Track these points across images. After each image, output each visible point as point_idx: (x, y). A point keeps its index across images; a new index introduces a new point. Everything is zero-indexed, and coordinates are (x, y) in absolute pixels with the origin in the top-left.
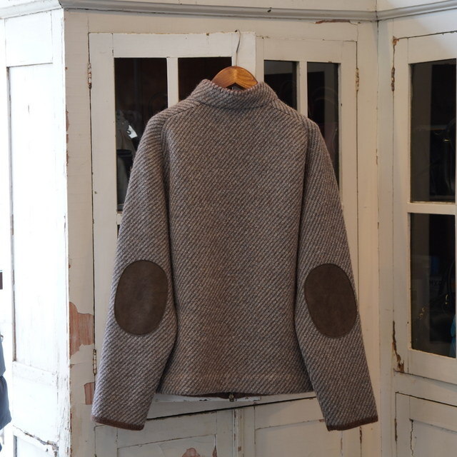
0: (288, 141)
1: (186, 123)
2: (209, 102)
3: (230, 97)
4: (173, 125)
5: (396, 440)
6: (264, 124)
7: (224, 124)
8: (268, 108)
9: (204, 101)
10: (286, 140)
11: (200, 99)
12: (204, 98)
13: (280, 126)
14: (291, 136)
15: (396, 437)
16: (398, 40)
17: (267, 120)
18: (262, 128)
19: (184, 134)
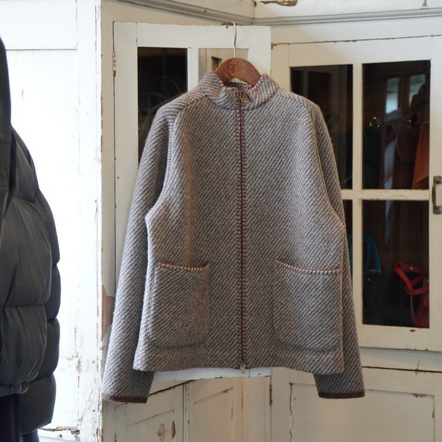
5: (271, 404)
15: (271, 401)
16: (276, 45)
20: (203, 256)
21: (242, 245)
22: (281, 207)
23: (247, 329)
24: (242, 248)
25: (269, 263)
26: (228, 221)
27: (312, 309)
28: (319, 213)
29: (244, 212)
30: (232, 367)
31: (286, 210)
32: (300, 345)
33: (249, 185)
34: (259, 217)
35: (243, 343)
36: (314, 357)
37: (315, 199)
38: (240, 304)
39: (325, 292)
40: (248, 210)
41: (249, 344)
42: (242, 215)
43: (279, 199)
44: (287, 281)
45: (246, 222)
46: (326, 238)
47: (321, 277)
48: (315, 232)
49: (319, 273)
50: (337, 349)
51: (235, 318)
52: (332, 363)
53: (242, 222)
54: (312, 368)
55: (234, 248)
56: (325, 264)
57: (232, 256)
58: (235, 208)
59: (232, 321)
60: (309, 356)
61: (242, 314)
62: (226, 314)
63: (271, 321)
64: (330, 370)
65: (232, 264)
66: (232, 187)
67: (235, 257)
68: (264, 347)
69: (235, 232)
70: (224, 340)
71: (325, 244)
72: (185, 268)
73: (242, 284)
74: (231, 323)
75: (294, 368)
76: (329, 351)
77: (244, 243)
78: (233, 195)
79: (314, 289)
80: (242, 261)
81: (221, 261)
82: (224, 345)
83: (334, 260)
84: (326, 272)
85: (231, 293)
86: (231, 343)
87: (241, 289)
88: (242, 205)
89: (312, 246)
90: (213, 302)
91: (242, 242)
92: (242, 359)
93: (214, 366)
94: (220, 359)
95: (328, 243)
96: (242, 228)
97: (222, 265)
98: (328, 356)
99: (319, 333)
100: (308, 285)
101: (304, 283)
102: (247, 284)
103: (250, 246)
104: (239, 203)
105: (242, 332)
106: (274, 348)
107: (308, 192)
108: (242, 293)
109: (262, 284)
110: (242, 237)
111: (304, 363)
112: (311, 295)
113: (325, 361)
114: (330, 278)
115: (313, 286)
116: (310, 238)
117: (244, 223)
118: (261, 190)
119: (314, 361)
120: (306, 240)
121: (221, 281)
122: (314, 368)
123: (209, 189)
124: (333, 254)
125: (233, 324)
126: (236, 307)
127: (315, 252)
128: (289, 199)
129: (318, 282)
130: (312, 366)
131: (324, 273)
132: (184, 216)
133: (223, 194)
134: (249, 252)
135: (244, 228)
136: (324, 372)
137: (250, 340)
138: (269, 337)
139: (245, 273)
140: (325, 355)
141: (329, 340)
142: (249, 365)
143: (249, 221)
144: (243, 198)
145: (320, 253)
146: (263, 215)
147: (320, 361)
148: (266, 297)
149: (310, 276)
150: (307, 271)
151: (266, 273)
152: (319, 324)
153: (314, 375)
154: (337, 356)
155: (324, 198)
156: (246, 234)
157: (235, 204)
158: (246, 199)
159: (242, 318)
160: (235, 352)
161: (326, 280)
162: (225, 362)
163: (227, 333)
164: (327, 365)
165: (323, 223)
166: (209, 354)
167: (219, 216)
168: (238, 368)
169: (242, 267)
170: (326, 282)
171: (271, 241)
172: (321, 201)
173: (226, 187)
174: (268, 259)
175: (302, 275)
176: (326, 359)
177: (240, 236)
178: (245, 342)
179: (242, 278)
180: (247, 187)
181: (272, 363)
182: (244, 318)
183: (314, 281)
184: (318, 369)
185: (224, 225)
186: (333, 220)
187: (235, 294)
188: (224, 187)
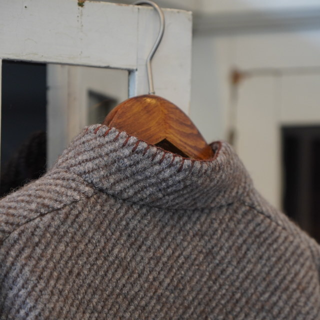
0: (290, 298)
1: (62, 247)
2: (118, 188)
3: (181, 176)
4: (27, 252)
6: (233, 252)
7: (147, 251)
8: (243, 209)
9: (106, 185)
10: (284, 297)
11: (95, 177)
12: (106, 177)
13: (269, 259)
14: (294, 286)
17: (240, 241)
18: (230, 263)
19: (58, 279)
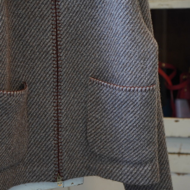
20: (20, 76)
21: (58, 64)
22: (93, 26)
23: (63, 143)
24: (58, 67)
25: (83, 80)
26: (43, 41)
27: (130, 124)
28: (135, 31)
29: (58, 32)
30: (49, 181)
31: (99, 28)
32: (116, 158)
33: (62, 4)
34: (73, 36)
35: (60, 157)
36: (132, 169)
37: (131, 17)
38: (56, 120)
39: (142, 108)
40: (62, 30)
41: (65, 157)
42: (57, 35)
43: (92, 17)
44: (103, 98)
45: (61, 41)
46: (142, 56)
47: (139, 94)
48: (132, 50)
49: (138, 90)
50: (154, 161)
51: (52, 134)
52: (150, 174)
53: (57, 41)
54: (130, 179)
55: (50, 68)
56: (142, 81)
57: (48, 76)
58: (49, 28)
59: (49, 137)
60: (126, 169)
61: (58, 130)
62: (42, 131)
63: (84, 134)
64: (148, 181)
65: (48, 83)
66: (46, 6)
67: (51, 77)
68: (78, 159)
69: (51, 52)
70: (42, 156)
71: (142, 61)
72: (9, 93)
73: (58, 102)
74: (48, 139)
75: (110, 178)
76: (146, 163)
77: (59, 62)
78: (48, 15)
79: (132, 106)
80: (58, 79)
81: (37, 80)
82: (41, 161)
83: (151, 76)
84: (144, 89)
85: (48, 110)
86: (47, 158)
87: (57, 106)
88: (56, 25)
89: (129, 64)
90: (30, 121)
91: (57, 61)
92: (59, 172)
93: (32, 182)
94: (38, 174)
95: (144, 60)
96: (57, 47)
97: (38, 84)
98: (145, 168)
99: (137, 146)
100: (126, 102)
101: (122, 100)
102: (63, 101)
103: (65, 65)
104: (54, 22)
105: (59, 146)
106: (87, 159)
107: (124, 10)
108: (58, 110)
109: (76, 100)
110: (58, 57)
111: (121, 175)
112: (129, 111)
113: (143, 172)
114: (147, 94)
115: (131, 103)
116: (127, 56)
117: (59, 43)
118: (74, 8)
119: (131, 173)
120: (122, 58)
121: (38, 100)
122: (132, 180)
123: (23, 9)
124: (149, 71)
125: (49, 140)
126: (52, 124)
127: (132, 69)
128: (102, 17)
129: (136, 98)
130: (129, 177)
131: (141, 90)
132: (4, 39)
133: (37, 14)
134: (64, 71)
135: (59, 47)
136: (141, 184)
137: (65, 154)
138: (83, 149)
139: (60, 91)
140: (142, 167)
141: (147, 153)
142: (65, 177)
143: (64, 40)
144: (58, 18)
145: (137, 70)
146: (76, 34)
147: (138, 172)
148: (80, 113)
149: (129, 93)
150: (125, 88)
151: (80, 90)
152: (137, 138)
153: (124, 184)
154: (154, 167)
155: (139, 16)
156: (61, 53)
157: (49, 23)
158: (60, 18)
159: (58, 134)
160: (52, 167)
161: (144, 96)
162: (43, 177)
163: (44, 149)
164: (145, 177)
165: (139, 41)
166: (27, 170)
167: (34, 36)
168: (55, 181)
169: (57, 86)
170: (144, 98)
171: (84, 59)
172: (136, 20)
173: (40, 7)
174: (82, 77)
175: (120, 93)
176: (143, 171)
177: (55, 56)
178: (61, 156)
179: (57, 96)
180: (61, 7)
181: (87, 173)
182: (60, 133)
183: (132, 98)
184: (135, 181)
185: (39, 45)
186: (148, 38)
187: (51, 111)
188: (38, 7)
